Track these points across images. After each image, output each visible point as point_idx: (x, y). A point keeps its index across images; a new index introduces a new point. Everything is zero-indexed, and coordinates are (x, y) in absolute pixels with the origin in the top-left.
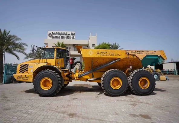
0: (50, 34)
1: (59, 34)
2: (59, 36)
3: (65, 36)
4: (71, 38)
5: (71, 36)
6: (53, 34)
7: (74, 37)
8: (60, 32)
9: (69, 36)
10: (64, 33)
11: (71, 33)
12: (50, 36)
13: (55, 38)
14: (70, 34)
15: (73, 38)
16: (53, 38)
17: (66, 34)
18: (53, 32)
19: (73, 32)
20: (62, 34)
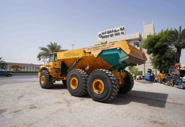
0: (100, 34)
1: (109, 32)
2: (108, 34)
3: (114, 33)
4: (120, 34)
5: (120, 32)
6: (103, 34)
7: (124, 32)
8: (109, 30)
9: (118, 32)
10: (113, 30)
11: (120, 28)
12: (100, 37)
13: (105, 38)
14: (119, 30)
15: (122, 33)
16: (103, 37)
17: (115, 31)
18: (102, 33)
19: (122, 27)
20: (110, 32)
